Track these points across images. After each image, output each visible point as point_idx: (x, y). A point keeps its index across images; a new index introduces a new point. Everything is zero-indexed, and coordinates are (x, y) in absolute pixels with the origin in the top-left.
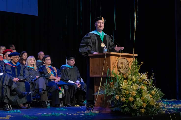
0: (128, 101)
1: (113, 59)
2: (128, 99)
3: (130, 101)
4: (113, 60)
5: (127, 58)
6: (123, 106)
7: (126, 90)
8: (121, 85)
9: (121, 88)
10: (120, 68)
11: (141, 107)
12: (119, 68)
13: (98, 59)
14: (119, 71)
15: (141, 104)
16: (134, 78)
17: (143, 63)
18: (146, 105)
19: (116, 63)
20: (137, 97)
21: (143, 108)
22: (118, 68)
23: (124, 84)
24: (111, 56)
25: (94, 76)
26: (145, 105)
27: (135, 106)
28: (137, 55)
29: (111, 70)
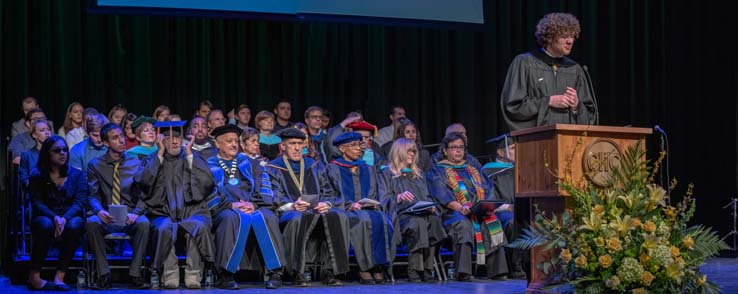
0: (596, 265)
1: (565, 144)
2: (597, 261)
3: (600, 269)
4: (567, 147)
5: (617, 141)
6: (577, 282)
7: (597, 235)
8: (584, 219)
9: (582, 227)
10: (591, 170)
11: (637, 285)
12: (586, 169)
13: (531, 144)
14: (588, 179)
15: (636, 274)
16: (629, 199)
17: (664, 153)
18: (653, 277)
19: (579, 155)
20: (626, 256)
21: (642, 286)
22: (584, 171)
23: (592, 215)
24: (559, 136)
25: (525, 194)
26: (648, 278)
27: (615, 282)
28: (649, 131)
29: (561, 175)
